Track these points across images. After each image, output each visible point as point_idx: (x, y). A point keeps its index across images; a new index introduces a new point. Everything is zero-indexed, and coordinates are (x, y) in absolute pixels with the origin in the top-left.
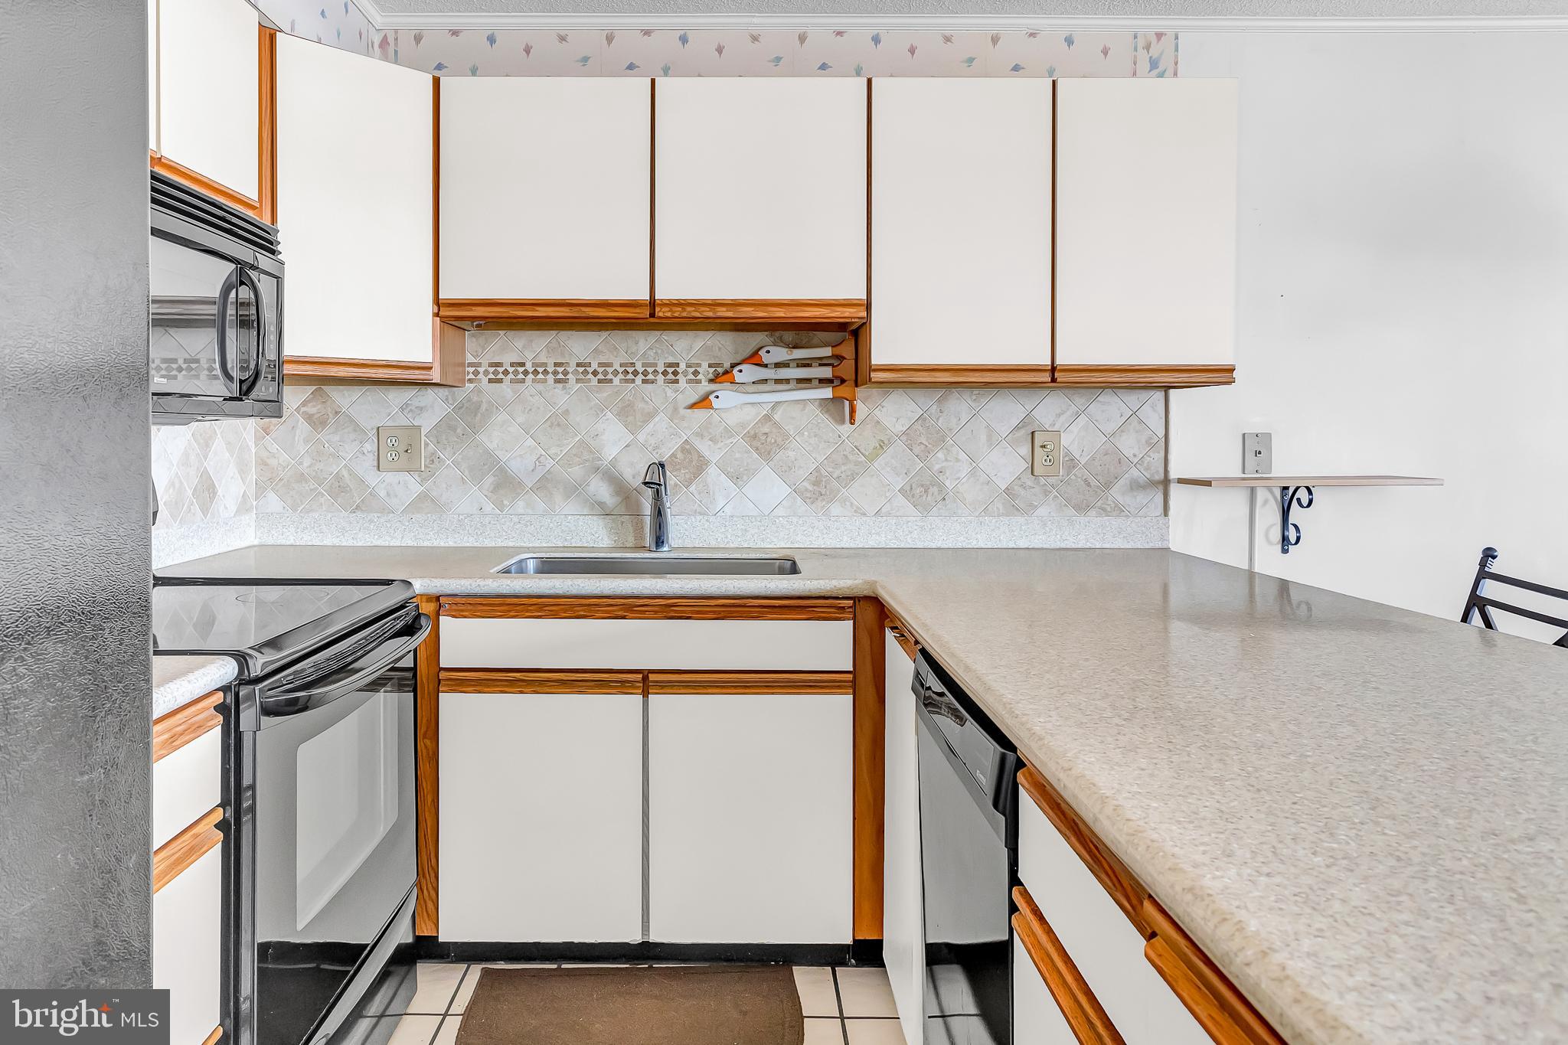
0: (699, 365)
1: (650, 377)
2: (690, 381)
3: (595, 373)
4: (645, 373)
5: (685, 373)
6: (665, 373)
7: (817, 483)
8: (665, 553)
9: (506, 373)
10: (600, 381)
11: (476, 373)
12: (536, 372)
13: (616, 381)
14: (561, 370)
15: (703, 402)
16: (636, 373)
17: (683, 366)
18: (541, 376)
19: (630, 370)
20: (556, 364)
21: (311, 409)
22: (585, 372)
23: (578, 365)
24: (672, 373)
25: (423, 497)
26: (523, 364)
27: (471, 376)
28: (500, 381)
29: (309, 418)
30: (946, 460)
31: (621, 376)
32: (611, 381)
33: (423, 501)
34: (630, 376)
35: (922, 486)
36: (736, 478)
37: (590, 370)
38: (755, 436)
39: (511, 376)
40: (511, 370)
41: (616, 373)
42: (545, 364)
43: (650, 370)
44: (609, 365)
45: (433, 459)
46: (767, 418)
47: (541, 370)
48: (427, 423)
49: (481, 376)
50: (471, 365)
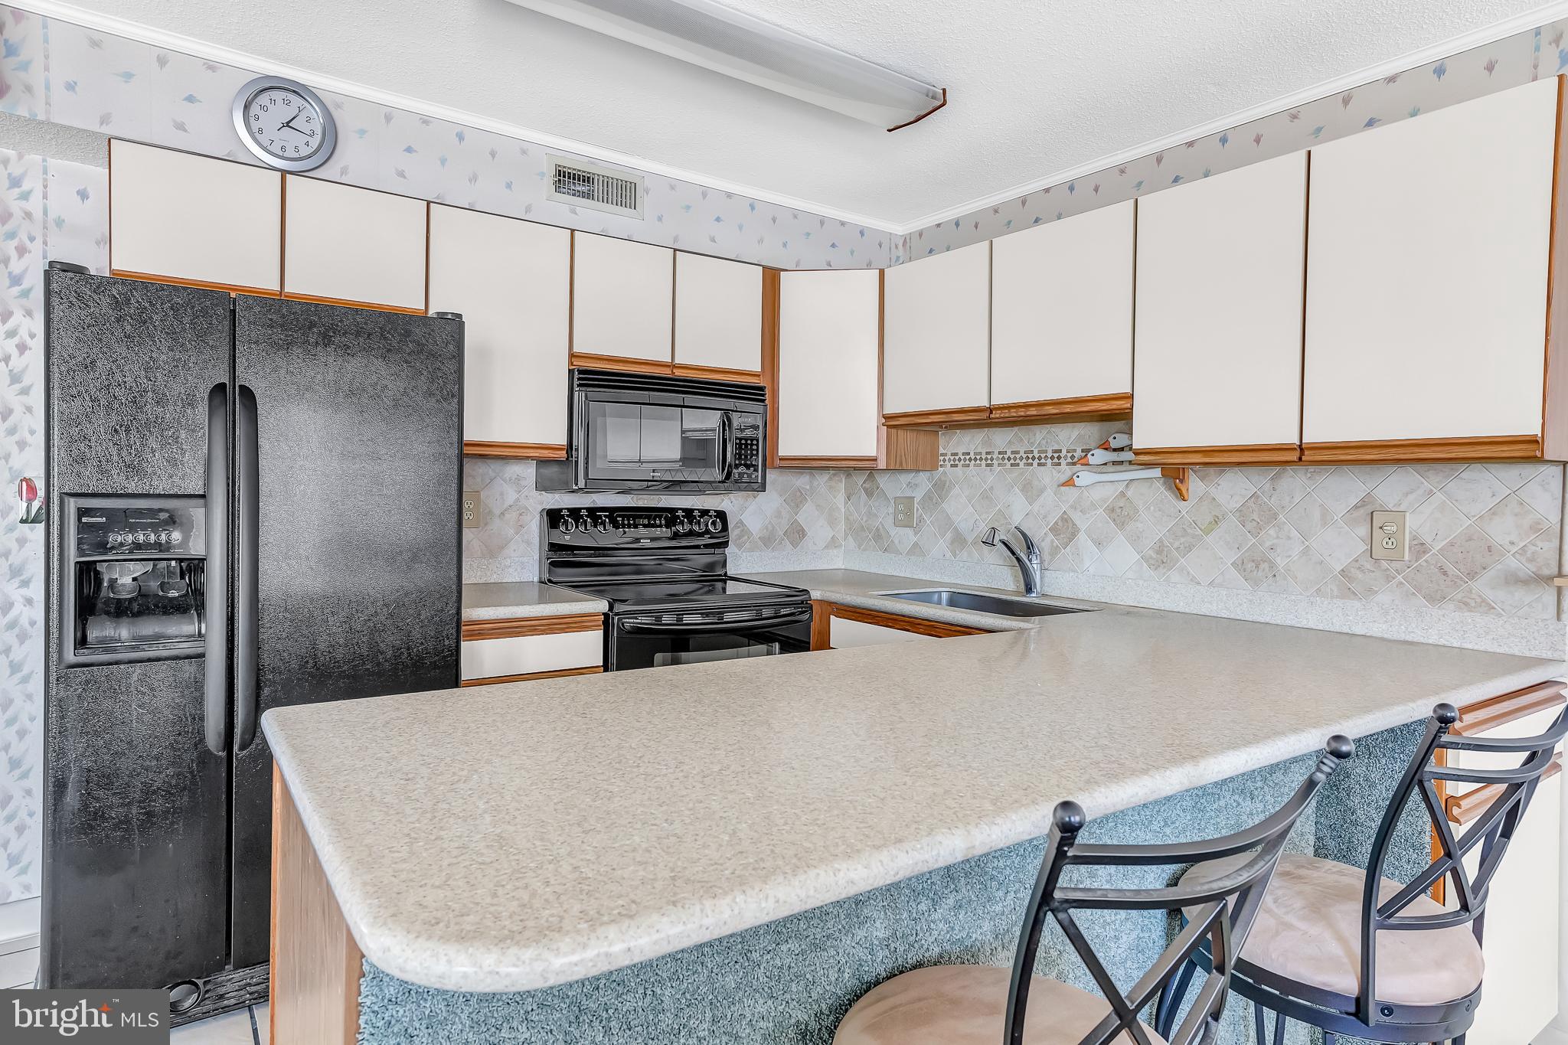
0: (1075, 451)
1: (1043, 461)
2: (1068, 464)
3: (1009, 459)
4: (1040, 458)
5: (1066, 457)
6: (1052, 458)
7: (1159, 552)
8: (1032, 599)
9: (960, 460)
10: (1012, 465)
11: (944, 460)
12: (976, 459)
13: (1022, 464)
14: (989, 457)
15: (1069, 483)
16: (1033, 458)
17: (1064, 452)
18: (978, 462)
19: (1030, 456)
20: (987, 453)
21: (867, 485)
22: (1003, 458)
23: (1000, 453)
24: (1057, 457)
25: (916, 545)
26: (968, 454)
27: (942, 463)
28: (956, 466)
29: (866, 490)
30: (1278, 537)
31: (1024, 461)
32: (1018, 465)
33: (916, 549)
34: (1030, 461)
35: (1253, 561)
36: (1099, 544)
37: (1006, 456)
38: (1113, 510)
39: (962, 462)
40: (962, 458)
41: (1021, 458)
42: (980, 453)
43: (1043, 455)
44: (1017, 452)
45: (920, 520)
46: (1122, 494)
47: (978, 457)
48: (918, 495)
49: (946, 462)
50: (942, 455)
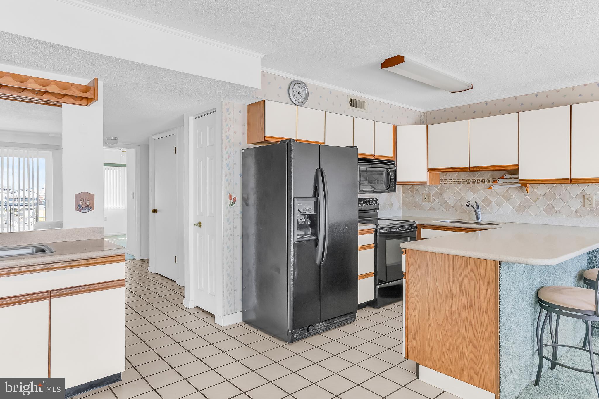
0: (490, 179)
1: (479, 182)
2: (488, 183)
3: (466, 181)
4: (477, 181)
5: (487, 181)
6: (482, 181)
7: (519, 207)
8: (479, 221)
9: (448, 182)
10: (467, 183)
12: (454, 181)
13: (471, 183)
14: (459, 181)
15: (490, 188)
16: (475, 181)
17: (486, 179)
18: (455, 182)
19: (474, 180)
20: (458, 180)
21: (411, 189)
22: (464, 181)
23: (463, 180)
24: (484, 181)
25: (431, 208)
26: (451, 180)
27: (441, 182)
29: (411, 191)
30: (557, 202)
31: (472, 182)
32: (470, 183)
33: (432, 209)
34: (474, 182)
35: (549, 209)
36: (499, 205)
37: (465, 181)
38: (504, 196)
39: (449, 182)
40: (449, 181)
41: (471, 181)
42: (456, 180)
43: (479, 180)
44: (469, 179)
45: (433, 200)
46: (507, 191)
47: (455, 181)
48: (432, 192)
49: (443, 182)
50: (441, 180)
